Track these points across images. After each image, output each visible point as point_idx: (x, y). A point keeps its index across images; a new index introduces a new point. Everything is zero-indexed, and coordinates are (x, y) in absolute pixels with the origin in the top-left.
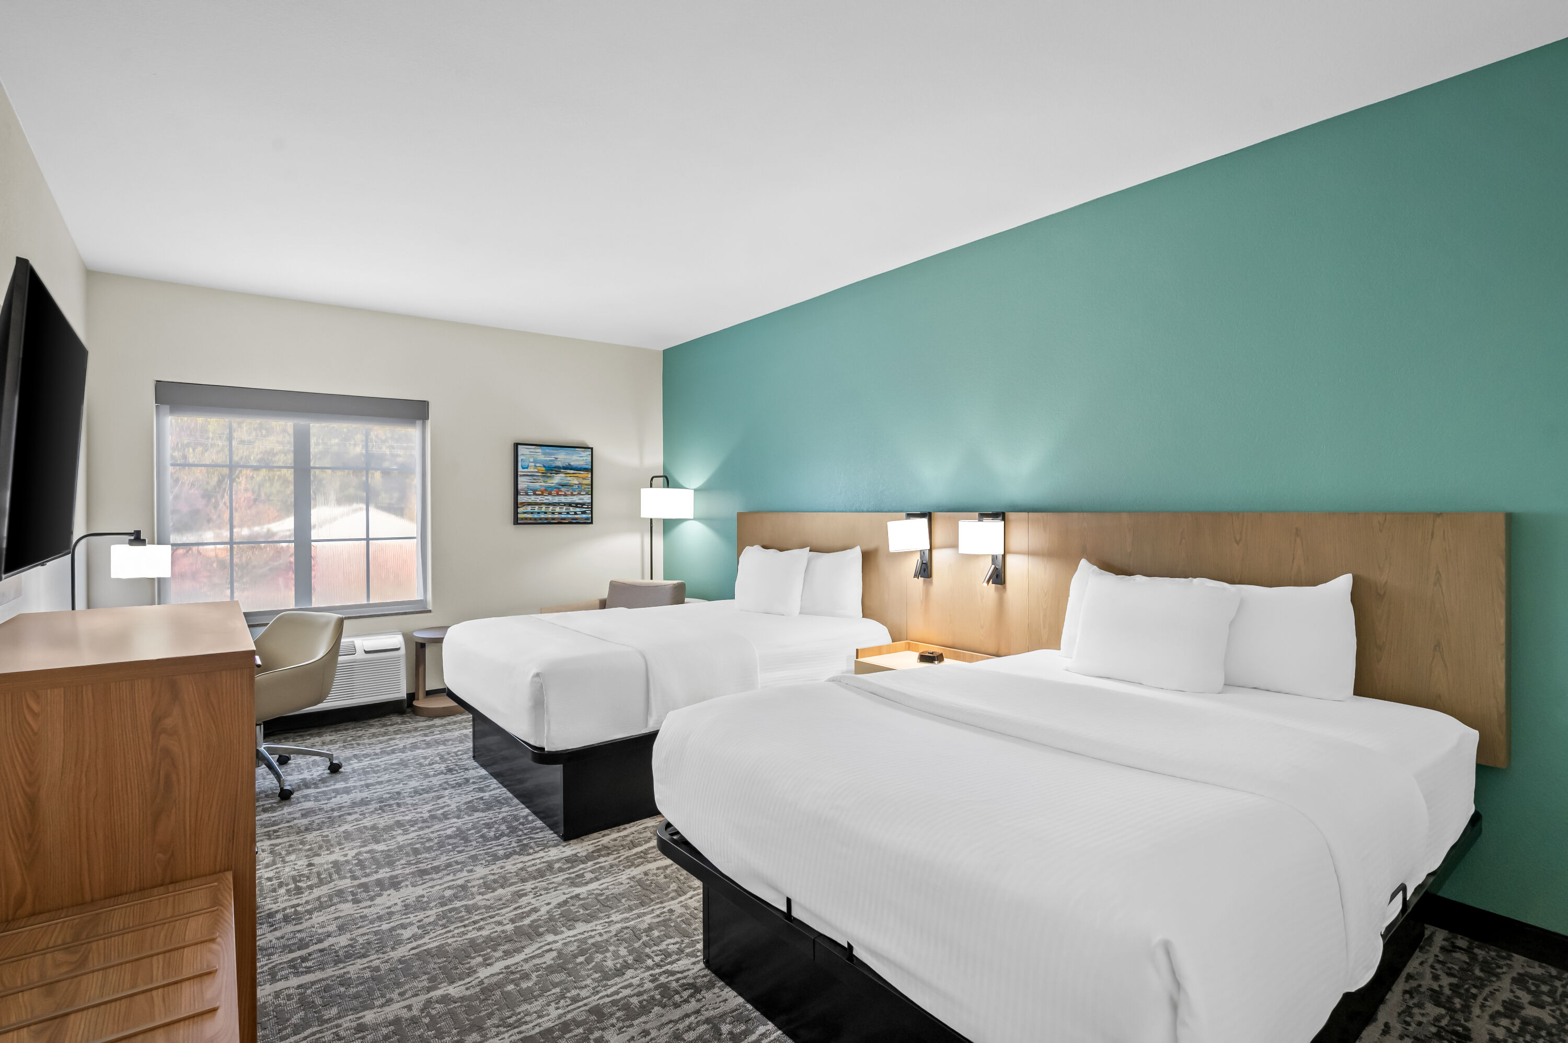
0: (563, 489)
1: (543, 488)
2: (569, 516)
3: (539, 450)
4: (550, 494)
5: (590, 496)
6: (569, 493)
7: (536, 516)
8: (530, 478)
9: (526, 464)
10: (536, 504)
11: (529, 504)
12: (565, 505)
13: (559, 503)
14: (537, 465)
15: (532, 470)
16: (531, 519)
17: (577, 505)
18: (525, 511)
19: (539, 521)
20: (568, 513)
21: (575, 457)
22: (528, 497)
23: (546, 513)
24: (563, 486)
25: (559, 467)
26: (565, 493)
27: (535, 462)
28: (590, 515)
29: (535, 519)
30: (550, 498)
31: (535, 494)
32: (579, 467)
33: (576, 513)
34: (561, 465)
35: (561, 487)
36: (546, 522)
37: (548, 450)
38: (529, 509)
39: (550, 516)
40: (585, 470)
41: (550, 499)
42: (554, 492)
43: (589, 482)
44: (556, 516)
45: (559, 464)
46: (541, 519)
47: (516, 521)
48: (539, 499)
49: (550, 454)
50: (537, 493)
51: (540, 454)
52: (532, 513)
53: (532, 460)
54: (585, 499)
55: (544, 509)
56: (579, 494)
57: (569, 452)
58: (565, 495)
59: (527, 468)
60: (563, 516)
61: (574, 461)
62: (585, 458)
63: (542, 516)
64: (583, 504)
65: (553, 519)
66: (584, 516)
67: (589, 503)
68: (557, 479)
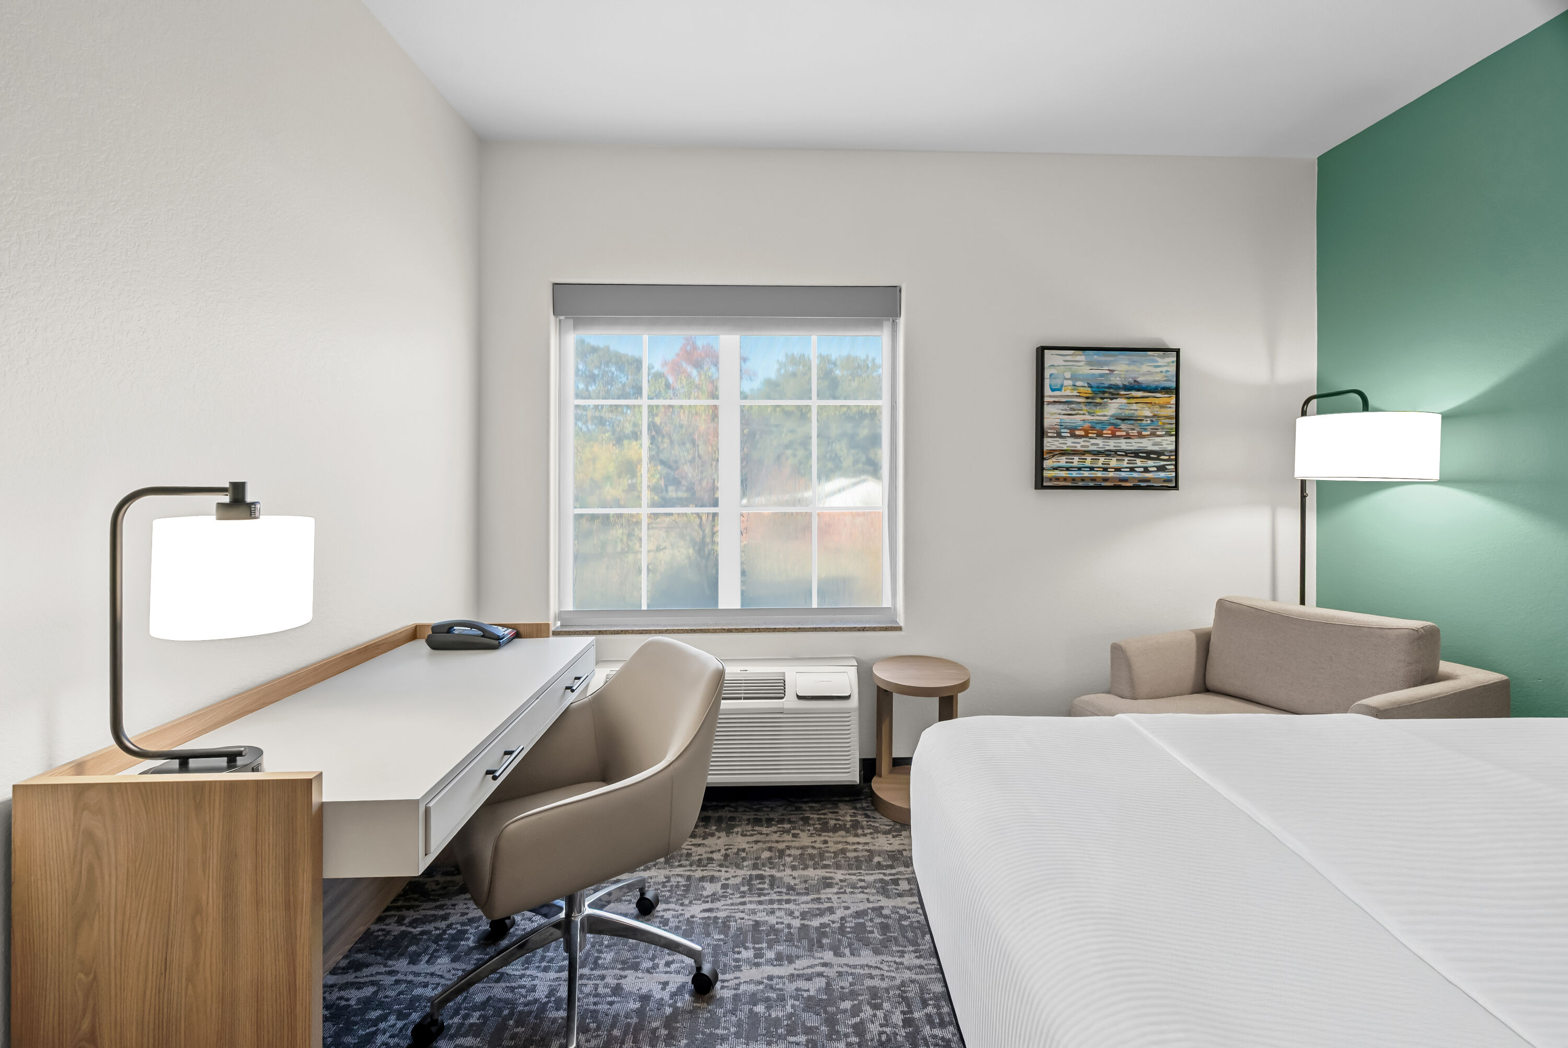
0: (1124, 426)
1: (1087, 425)
2: (1135, 475)
3: (1081, 357)
4: (1100, 435)
5: (1173, 438)
6: (1135, 433)
7: (1074, 474)
8: (1066, 406)
9: (1058, 382)
10: (1075, 453)
11: (1063, 453)
12: (1126, 455)
13: (1116, 452)
14: (1079, 383)
15: (1068, 393)
16: (1065, 479)
17: (1148, 455)
18: (1056, 465)
19: (1080, 484)
20: (1132, 470)
21: (1145, 368)
22: (1061, 441)
23: (1092, 469)
24: (1123, 420)
25: (1117, 387)
26: (1128, 434)
27: (1074, 378)
28: (1174, 474)
29: (1074, 479)
30: (1099, 441)
31: (1073, 435)
32: (1153, 385)
33: (1146, 470)
34: (1120, 383)
35: (1119, 422)
36: (1092, 484)
37: (1096, 356)
38: (1063, 461)
39: (1099, 474)
40: (1166, 390)
41: (1100, 444)
42: (1107, 432)
43: (1171, 411)
44: (1111, 475)
45: (1116, 380)
46: (1083, 479)
47: (1040, 483)
48: (1080, 444)
49: (1101, 364)
50: (1077, 433)
51: (1082, 365)
52: (1068, 469)
53: (1068, 375)
54: (1164, 443)
55: (1088, 461)
56: (1153, 434)
57: (1135, 358)
58: (1128, 437)
59: (1060, 390)
60: (1123, 475)
61: (1144, 375)
62: (1164, 369)
63: (1086, 474)
64: (1159, 454)
65: (1105, 480)
66: (1162, 474)
67: (1171, 451)
68: (1114, 407)
